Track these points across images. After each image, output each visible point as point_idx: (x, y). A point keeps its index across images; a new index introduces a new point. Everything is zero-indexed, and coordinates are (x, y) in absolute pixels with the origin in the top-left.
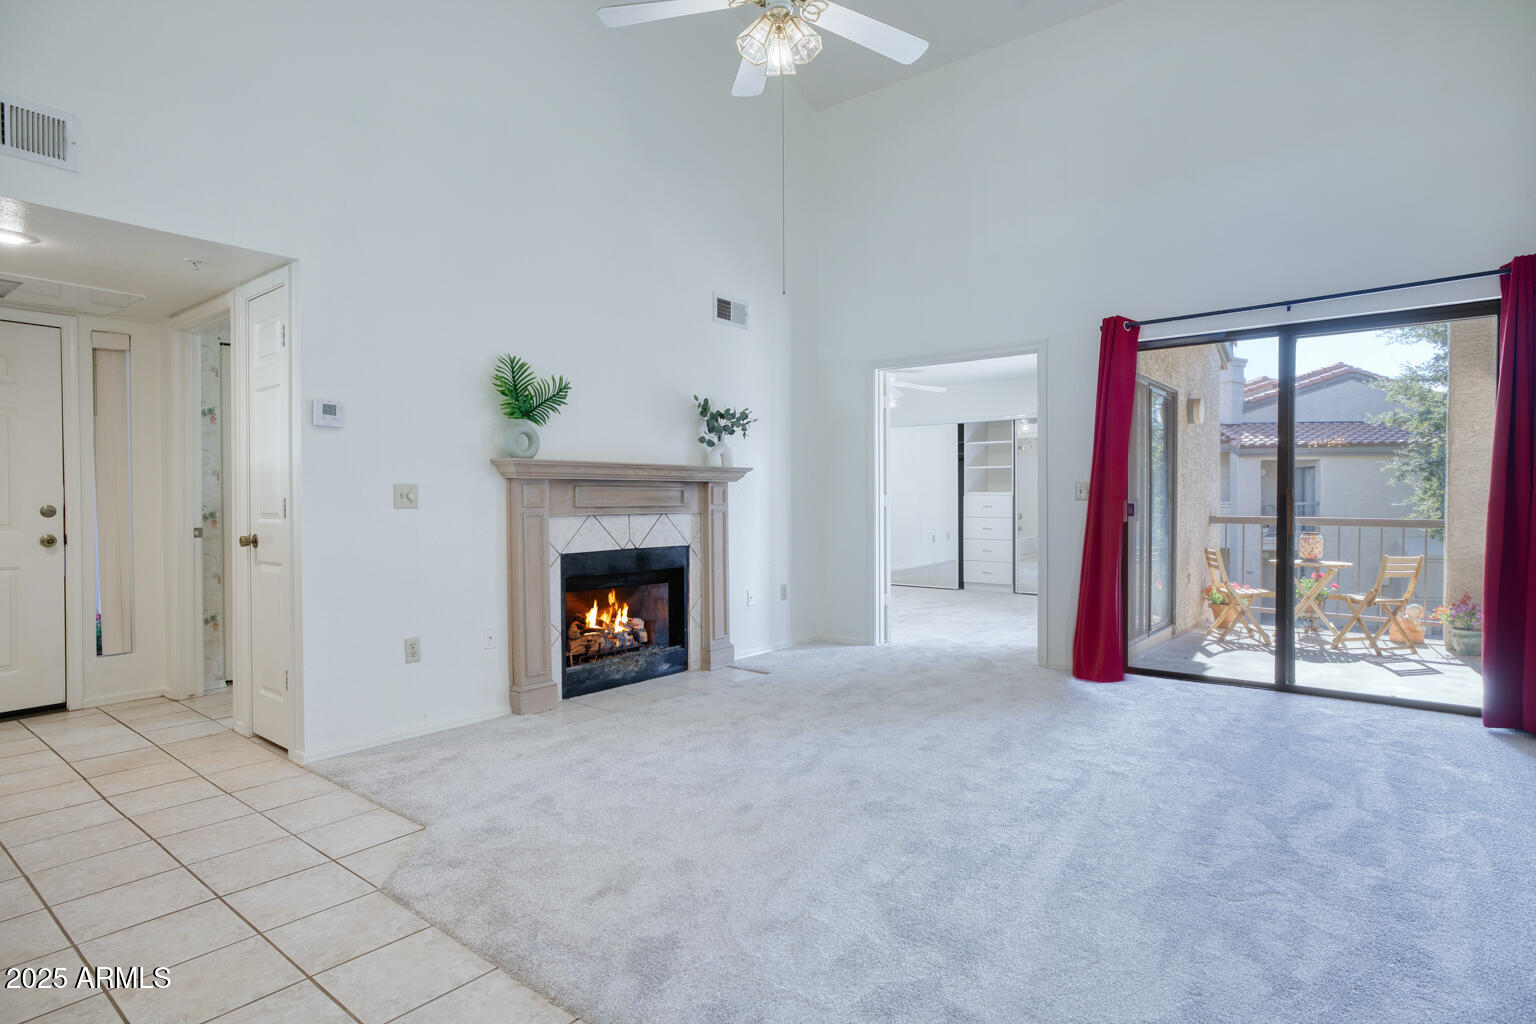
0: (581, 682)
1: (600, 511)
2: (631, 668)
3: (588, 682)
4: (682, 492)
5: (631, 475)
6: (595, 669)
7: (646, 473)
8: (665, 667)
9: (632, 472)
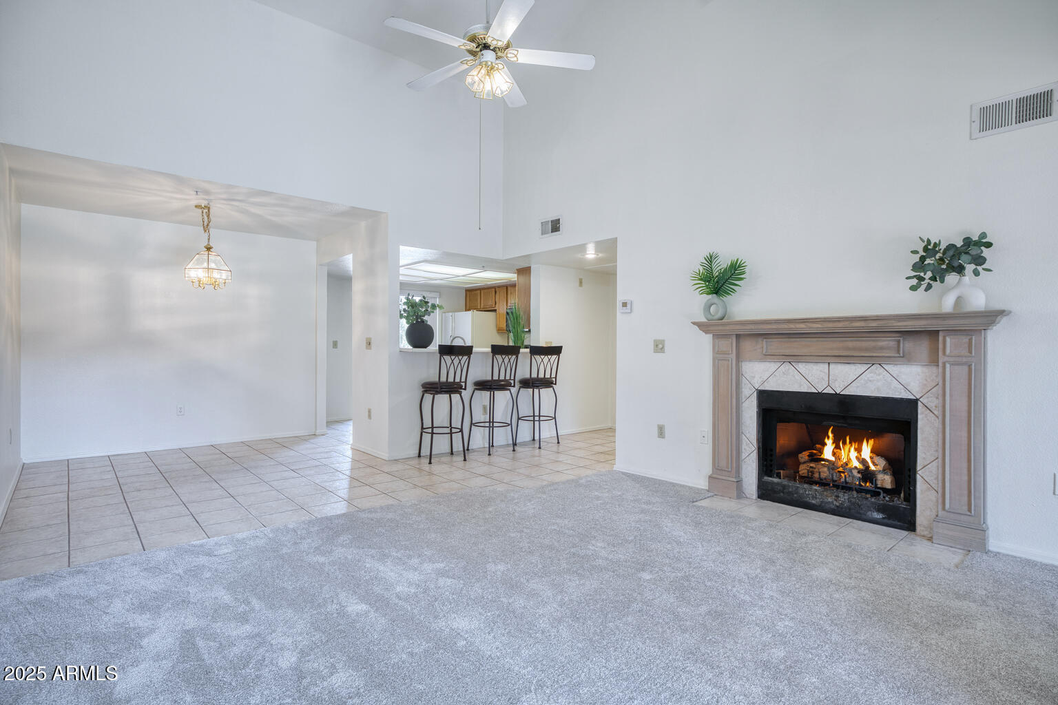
0: (775, 492)
1: (792, 359)
2: (830, 500)
3: (782, 494)
4: (899, 342)
5: (802, 327)
6: (789, 486)
7: (819, 326)
8: (878, 516)
9: (802, 326)
